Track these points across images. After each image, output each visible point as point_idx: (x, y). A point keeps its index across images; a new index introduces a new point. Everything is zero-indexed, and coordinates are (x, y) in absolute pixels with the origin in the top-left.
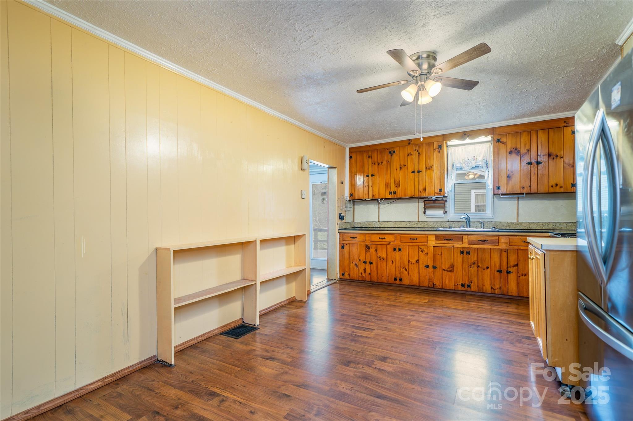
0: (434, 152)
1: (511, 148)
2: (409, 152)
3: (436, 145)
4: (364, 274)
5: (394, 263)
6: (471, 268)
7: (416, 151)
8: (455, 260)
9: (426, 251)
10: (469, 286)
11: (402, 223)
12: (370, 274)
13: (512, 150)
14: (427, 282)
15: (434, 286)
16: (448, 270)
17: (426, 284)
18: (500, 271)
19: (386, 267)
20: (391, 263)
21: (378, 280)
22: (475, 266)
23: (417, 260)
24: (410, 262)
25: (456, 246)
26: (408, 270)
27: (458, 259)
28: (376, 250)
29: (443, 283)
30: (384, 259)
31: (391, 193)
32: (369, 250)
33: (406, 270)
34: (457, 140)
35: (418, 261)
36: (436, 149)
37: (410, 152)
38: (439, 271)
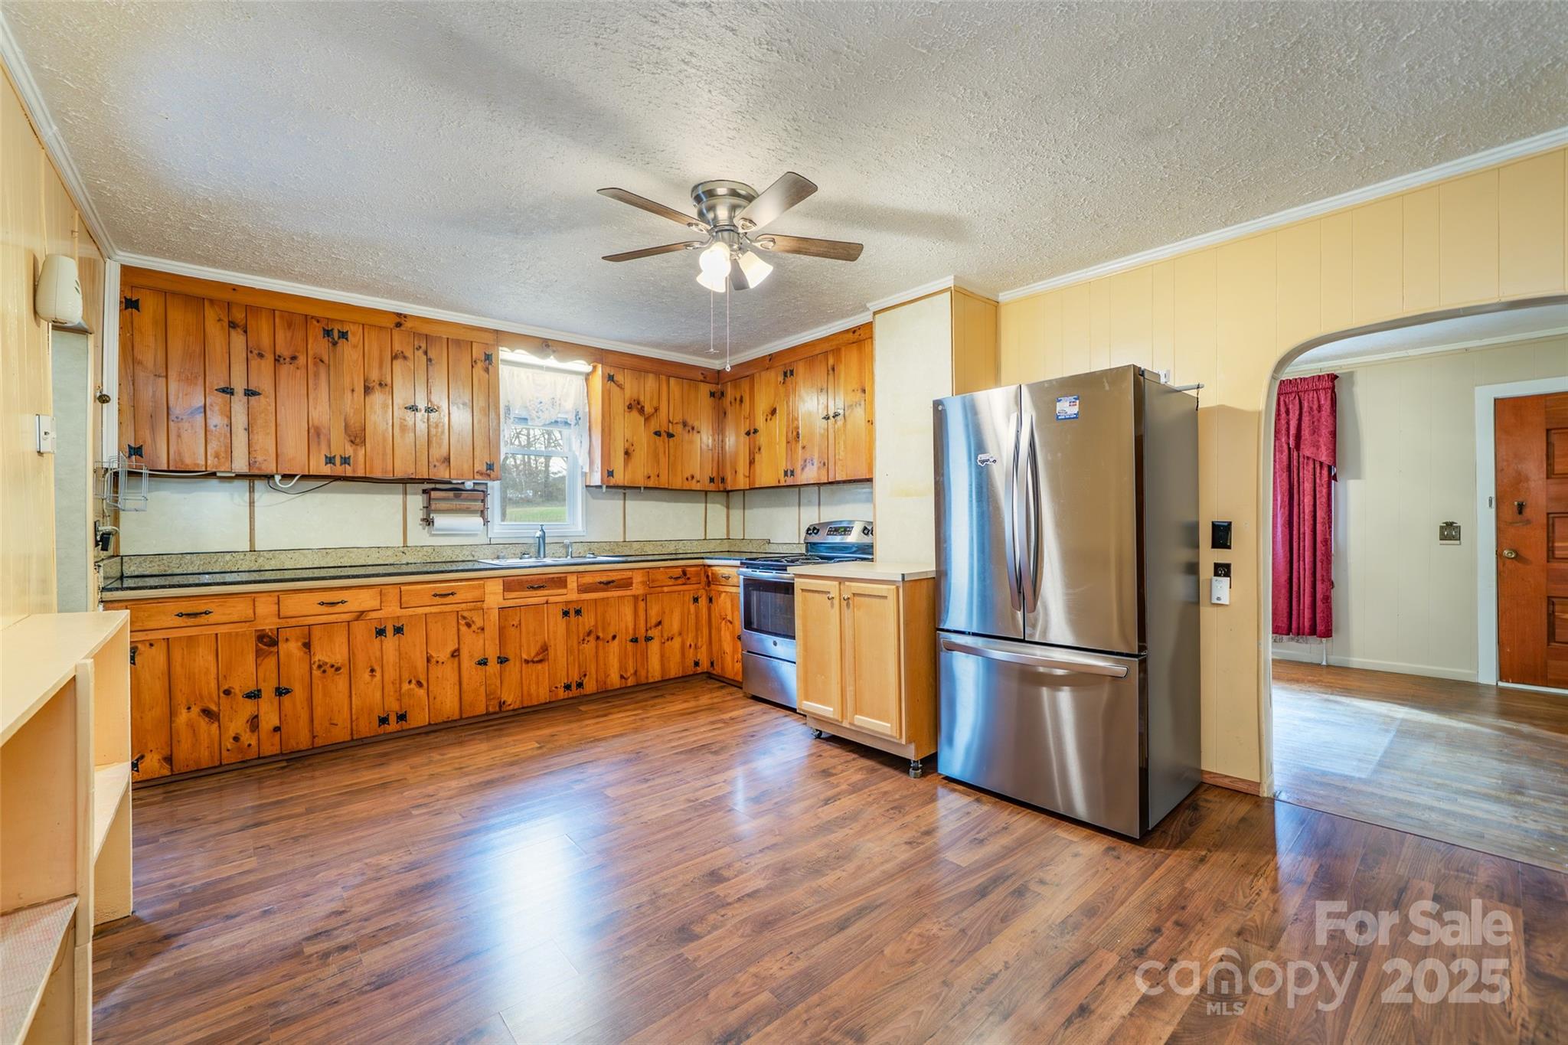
0: (472, 367)
1: (631, 399)
2: (397, 347)
3: (478, 353)
4: (248, 738)
5: (378, 674)
6: (585, 645)
7: (420, 353)
8: (551, 636)
9: (479, 623)
10: (580, 685)
11: (351, 552)
12: (277, 729)
13: (632, 402)
14: (484, 700)
15: (500, 707)
16: (536, 659)
17: (481, 709)
18: (635, 640)
19: (347, 692)
20: (367, 676)
21: (316, 740)
22: (592, 638)
23: (455, 651)
24: (433, 661)
25: (552, 599)
26: (425, 684)
27: (556, 629)
28: (307, 645)
29: (525, 693)
30: (338, 669)
31: (330, 460)
32: (274, 649)
33: (419, 684)
34: (529, 352)
35: (455, 654)
36: (479, 362)
37: (400, 349)
38: (515, 665)
